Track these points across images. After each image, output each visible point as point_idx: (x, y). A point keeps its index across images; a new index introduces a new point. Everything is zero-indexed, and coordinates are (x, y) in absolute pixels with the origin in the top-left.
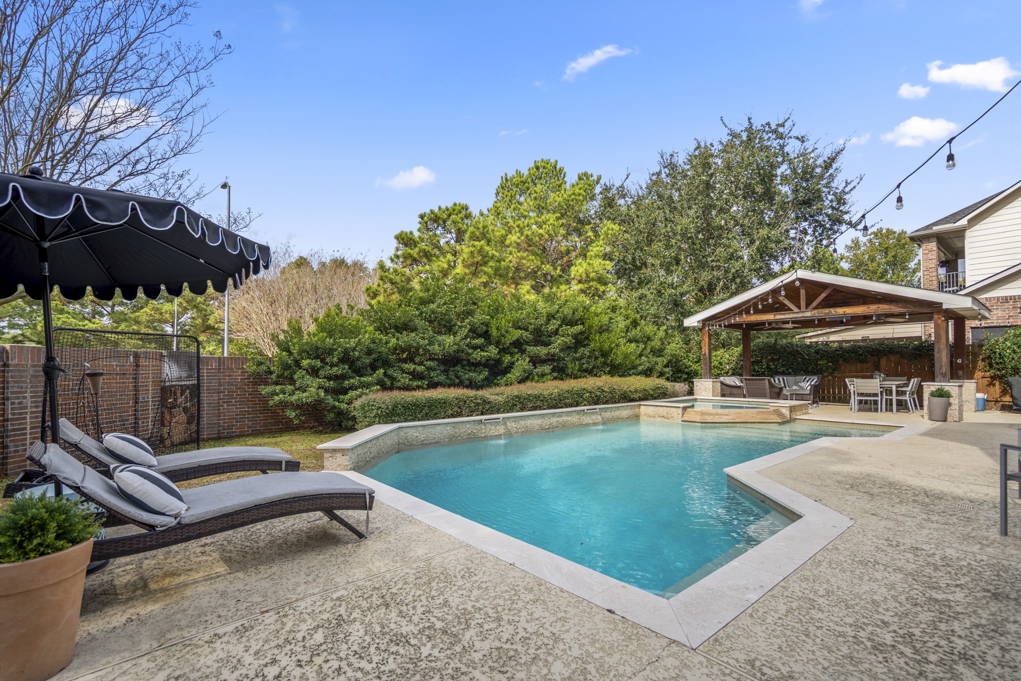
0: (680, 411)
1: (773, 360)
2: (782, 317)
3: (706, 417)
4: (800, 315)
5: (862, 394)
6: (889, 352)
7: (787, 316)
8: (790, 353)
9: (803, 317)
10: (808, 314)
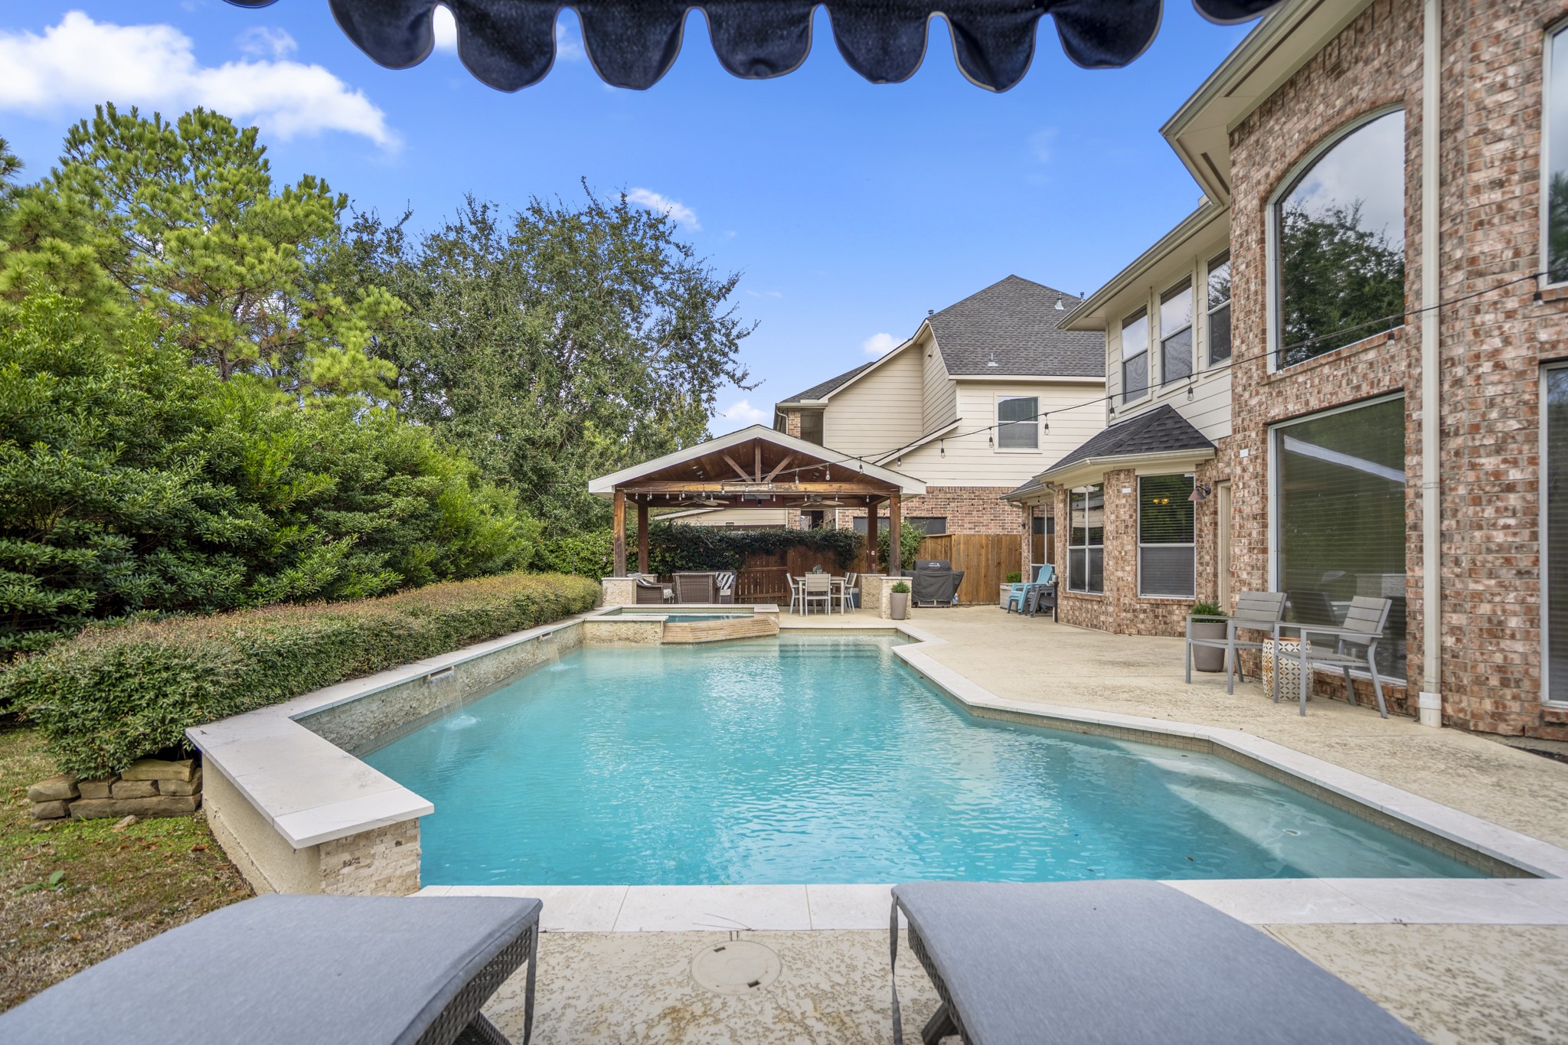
0: (659, 629)
1: (668, 550)
2: (732, 489)
3: (699, 634)
4: (755, 488)
5: (810, 593)
6: (799, 542)
7: (738, 489)
8: (691, 540)
9: (758, 491)
10: (764, 488)
